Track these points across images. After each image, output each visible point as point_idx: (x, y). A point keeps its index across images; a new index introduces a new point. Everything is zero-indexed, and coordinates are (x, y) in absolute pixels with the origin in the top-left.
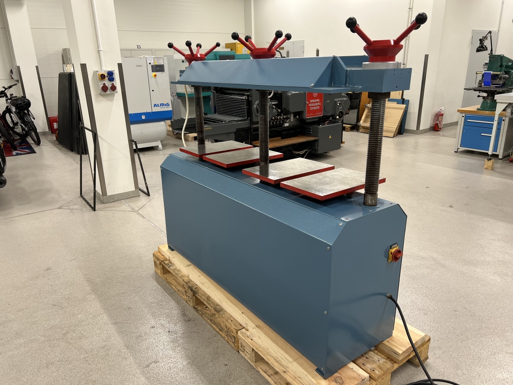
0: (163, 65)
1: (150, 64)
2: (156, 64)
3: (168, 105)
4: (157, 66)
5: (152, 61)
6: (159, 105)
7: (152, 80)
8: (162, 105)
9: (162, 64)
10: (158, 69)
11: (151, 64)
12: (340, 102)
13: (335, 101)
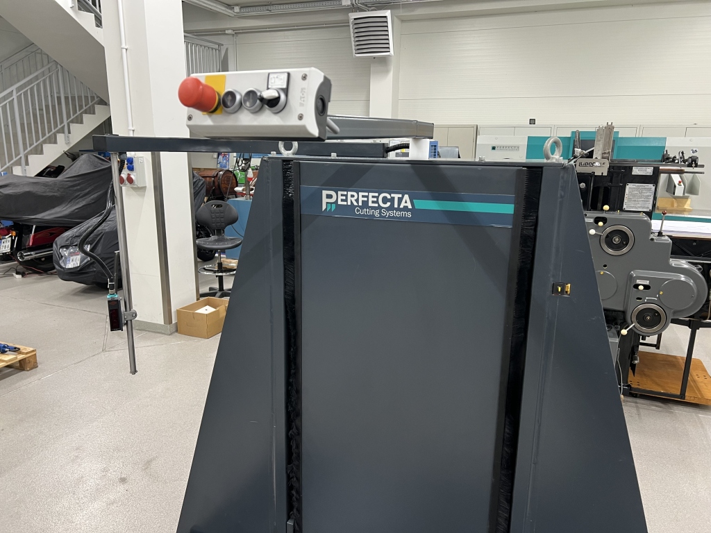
12: (647, 283)
13: (631, 276)
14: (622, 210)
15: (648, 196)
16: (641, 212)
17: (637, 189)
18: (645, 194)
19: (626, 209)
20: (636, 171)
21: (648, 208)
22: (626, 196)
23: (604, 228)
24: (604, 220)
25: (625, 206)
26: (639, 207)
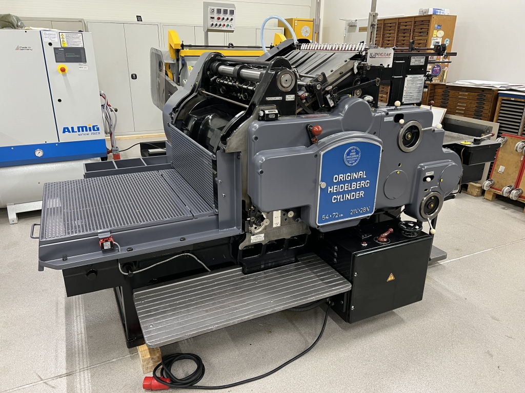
3: (95, 128)
6: (76, 129)
7: (57, 80)
8: (82, 129)
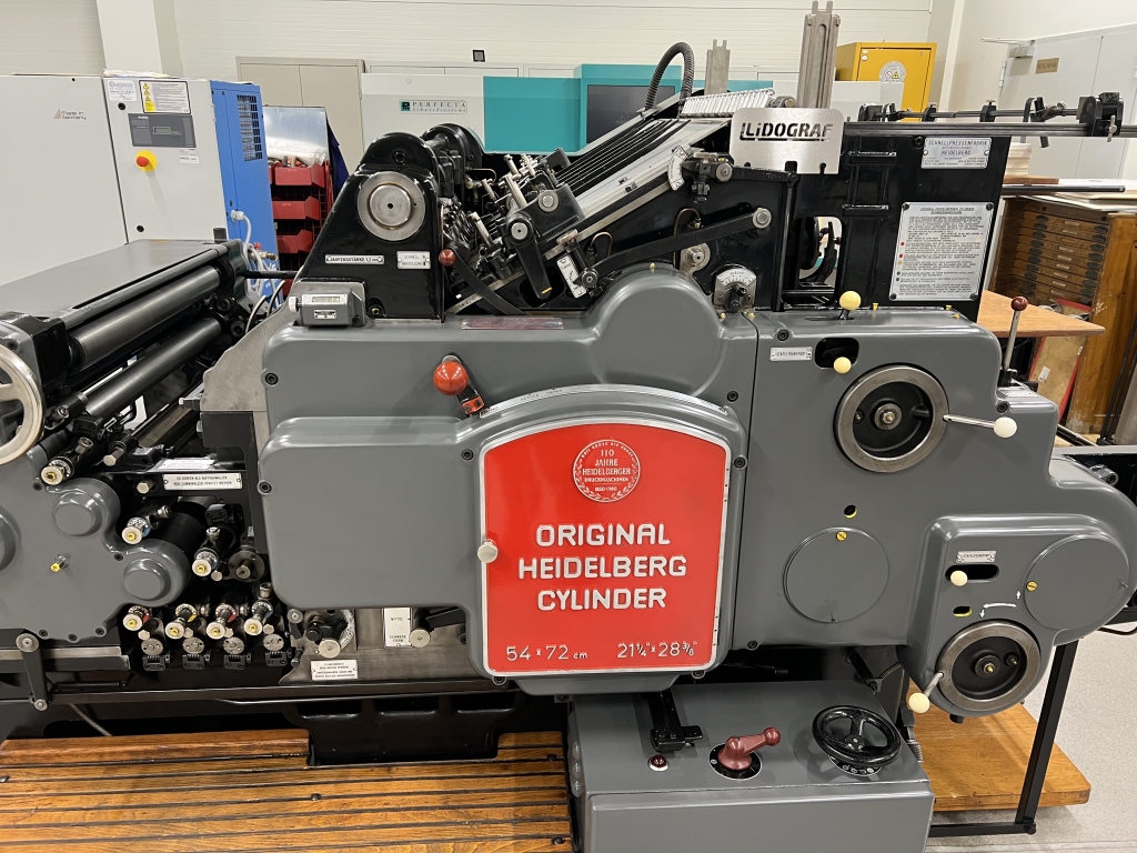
0: (189, 116)
1: (122, 106)
2: (154, 110)
4: (157, 119)
5: (134, 97)
9: (184, 110)
10: (167, 131)
11: (128, 110)
12: (986, 557)
13: (937, 539)
14: (888, 301)
15: (969, 246)
16: (943, 304)
17: (937, 222)
18: (960, 240)
19: (899, 298)
20: (935, 155)
21: (966, 287)
22: (900, 250)
23: (853, 379)
24: (849, 348)
25: (895, 289)
26: (940, 288)
